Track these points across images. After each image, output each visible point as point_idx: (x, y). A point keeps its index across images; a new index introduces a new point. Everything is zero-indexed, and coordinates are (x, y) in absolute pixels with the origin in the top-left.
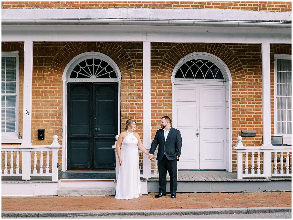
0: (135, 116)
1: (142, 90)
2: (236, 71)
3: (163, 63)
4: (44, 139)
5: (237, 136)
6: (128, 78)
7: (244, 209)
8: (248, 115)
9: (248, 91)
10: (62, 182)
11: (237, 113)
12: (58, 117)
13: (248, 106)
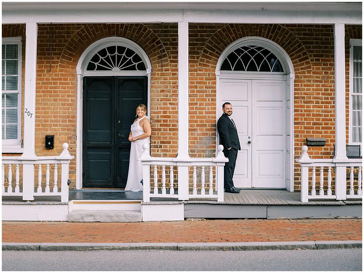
0: (168, 119)
1: (178, 86)
2: (300, 61)
3: (205, 51)
4: (53, 148)
5: (301, 145)
6: (159, 70)
7: (312, 243)
8: (315, 118)
9: (315, 87)
10: (74, 203)
11: (301, 115)
12: (71, 120)
13: (315, 106)
